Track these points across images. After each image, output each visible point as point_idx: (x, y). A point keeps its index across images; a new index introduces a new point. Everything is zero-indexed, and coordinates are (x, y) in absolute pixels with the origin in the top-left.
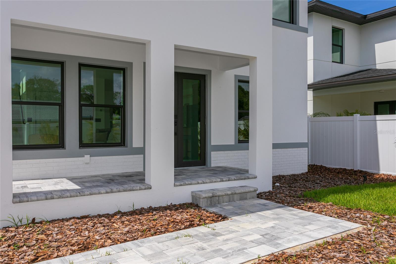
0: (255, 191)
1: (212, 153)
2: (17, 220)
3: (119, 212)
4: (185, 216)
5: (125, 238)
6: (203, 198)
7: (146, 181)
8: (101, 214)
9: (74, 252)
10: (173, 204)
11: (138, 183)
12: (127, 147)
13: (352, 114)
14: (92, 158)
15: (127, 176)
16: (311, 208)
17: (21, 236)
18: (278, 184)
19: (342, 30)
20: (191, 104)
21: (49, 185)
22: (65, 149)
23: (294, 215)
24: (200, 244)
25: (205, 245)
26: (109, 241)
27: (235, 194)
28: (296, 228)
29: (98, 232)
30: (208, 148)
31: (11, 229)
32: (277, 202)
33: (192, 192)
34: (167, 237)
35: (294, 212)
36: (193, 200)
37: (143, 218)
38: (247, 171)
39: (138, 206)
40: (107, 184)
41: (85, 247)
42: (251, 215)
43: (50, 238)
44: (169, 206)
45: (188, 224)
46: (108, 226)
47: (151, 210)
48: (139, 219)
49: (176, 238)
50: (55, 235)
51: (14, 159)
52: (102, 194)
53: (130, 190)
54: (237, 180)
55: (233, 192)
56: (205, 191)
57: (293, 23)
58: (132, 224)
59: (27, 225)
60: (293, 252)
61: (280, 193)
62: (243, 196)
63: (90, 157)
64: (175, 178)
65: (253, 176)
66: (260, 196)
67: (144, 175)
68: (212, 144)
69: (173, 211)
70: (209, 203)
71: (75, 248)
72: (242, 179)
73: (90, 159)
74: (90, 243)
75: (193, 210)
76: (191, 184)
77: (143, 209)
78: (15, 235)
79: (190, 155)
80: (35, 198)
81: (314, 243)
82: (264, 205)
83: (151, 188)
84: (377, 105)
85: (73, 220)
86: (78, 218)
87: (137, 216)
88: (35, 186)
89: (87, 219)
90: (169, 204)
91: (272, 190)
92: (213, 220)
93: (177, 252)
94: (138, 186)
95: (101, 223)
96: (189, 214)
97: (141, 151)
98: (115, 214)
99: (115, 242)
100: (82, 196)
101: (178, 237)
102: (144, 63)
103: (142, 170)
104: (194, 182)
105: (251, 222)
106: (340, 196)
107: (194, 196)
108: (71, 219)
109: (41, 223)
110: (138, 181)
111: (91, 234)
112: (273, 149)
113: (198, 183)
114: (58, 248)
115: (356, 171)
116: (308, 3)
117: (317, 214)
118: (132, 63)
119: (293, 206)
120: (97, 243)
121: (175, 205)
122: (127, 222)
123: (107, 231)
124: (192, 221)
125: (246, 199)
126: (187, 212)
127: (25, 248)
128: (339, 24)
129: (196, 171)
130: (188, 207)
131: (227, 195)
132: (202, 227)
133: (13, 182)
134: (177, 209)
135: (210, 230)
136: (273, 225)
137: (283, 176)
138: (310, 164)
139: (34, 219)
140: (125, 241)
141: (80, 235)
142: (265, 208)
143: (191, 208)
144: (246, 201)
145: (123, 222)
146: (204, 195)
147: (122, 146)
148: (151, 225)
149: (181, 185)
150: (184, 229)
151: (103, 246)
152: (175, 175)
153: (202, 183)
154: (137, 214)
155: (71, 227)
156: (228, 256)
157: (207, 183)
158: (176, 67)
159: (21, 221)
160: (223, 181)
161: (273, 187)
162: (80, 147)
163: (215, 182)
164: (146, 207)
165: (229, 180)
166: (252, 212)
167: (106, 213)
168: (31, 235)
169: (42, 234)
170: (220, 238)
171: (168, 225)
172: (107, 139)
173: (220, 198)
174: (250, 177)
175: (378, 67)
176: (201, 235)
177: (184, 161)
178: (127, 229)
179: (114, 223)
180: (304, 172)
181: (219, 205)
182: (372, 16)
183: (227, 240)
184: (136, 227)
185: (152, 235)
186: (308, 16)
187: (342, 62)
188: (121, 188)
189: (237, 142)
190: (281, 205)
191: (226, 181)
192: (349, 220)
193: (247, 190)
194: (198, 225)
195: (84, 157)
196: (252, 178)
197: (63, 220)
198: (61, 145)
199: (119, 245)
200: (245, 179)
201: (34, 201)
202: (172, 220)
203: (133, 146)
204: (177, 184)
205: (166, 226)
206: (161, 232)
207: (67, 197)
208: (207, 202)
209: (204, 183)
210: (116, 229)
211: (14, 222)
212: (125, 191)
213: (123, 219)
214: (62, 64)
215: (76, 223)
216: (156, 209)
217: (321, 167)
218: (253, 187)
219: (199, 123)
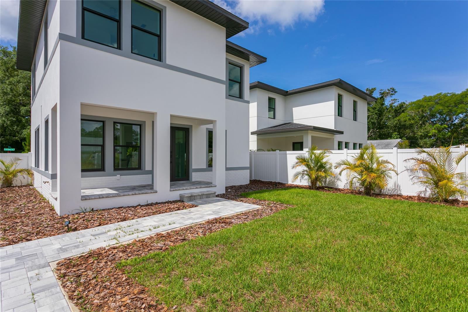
0: (215, 193)
1: (193, 173)
2: (83, 209)
3: (139, 205)
4: (176, 206)
5: (145, 215)
6: (186, 197)
7: (154, 189)
8: (129, 206)
9: (119, 222)
10: (169, 201)
11: (150, 190)
12: (142, 170)
13: (275, 150)
14: (122, 177)
15: (142, 187)
16: (242, 200)
17: (88, 216)
18: (230, 190)
19: (274, 99)
20: (182, 142)
21: (98, 192)
22: (105, 171)
23: (232, 204)
24: (182, 216)
25: (184, 216)
26: (136, 217)
27: (204, 195)
28: (230, 209)
29: (129, 214)
30: (191, 170)
31: (81, 214)
32: (226, 198)
33: (180, 194)
34: (166, 214)
35: (233, 203)
36: (180, 199)
37: (153, 208)
38: (212, 183)
39: (149, 202)
40: (131, 191)
41: (124, 220)
42: (210, 204)
43: (104, 217)
44: (167, 202)
45: (177, 209)
46: (135, 211)
47: (157, 203)
48: (151, 208)
49: (170, 215)
50: (106, 216)
51: (82, 177)
52: (130, 195)
53: (146, 193)
54: (205, 187)
55: (202, 194)
56: (187, 194)
57: (241, 98)
58: (147, 210)
59: (90, 212)
60: (224, 217)
61: (229, 194)
62: (208, 196)
63: (120, 176)
64: (170, 187)
65: (214, 186)
66: (217, 196)
67: (153, 186)
68: (193, 168)
69: (169, 204)
70: (189, 199)
71: (119, 220)
72: (208, 187)
73: (120, 178)
74: (126, 218)
75: (180, 203)
76: (179, 190)
77: (152, 203)
78: (85, 216)
79: (180, 175)
80: (94, 198)
81: (236, 214)
82: (218, 200)
83: (157, 192)
84: (294, 144)
85: (114, 209)
86: (117, 208)
87: (149, 207)
88: (90, 192)
89: (123, 208)
90: (167, 201)
91: (225, 193)
92: (190, 207)
93: (171, 219)
94: (150, 191)
95: (130, 210)
96: (178, 205)
97: (151, 172)
98: (138, 206)
99: (139, 217)
100: (119, 196)
101: (171, 214)
102: (153, 122)
103: (151, 183)
104: (181, 189)
105: (209, 207)
106: (258, 195)
107: (181, 196)
108: (113, 209)
109: (97, 210)
110: (150, 189)
111: (126, 215)
112: (226, 171)
113: (183, 189)
114: (110, 220)
115: (277, 183)
116: (250, 84)
117: (244, 203)
118: (145, 121)
119: (233, 200)
120: (130, 218)
121: (170, 201)
122: (144, 209)
123: (134, 213)
124: (179, 208)
125: (210, 197)
126: (177, 204)
127: (92, 221)
128: (273, 95)
129: (183, 184)
130: (177, 202)
131: (199, 195)
132: (184, 210)
133: (82, 190)
134: (171, 203)
135: (188, 211)
136: (220, 208)
137: (235, 186)
138: (253, 179)
139: (93, 209)
140: (145, 216)
141: (120, 215)
142: (219, 201)
143: (179, 202)
144: (209, 198)
145: (142, 209)
146: (186, 196)
147: (139, 169)
148: (158, 210)
149: (174, 191)
150: (175, 211)
151: (133, 219)
152: (170, 186)
153: (185, 189)
154: (149, 206)
155: (114, 212)
156: (195, 220)
157: (188, 189)
158: (171, 124)
159: (85, 210)
160: (197, 188)
161: (226, 192)
162: (114, 170)
163: (193, 189)
164: (154, 203)
165: (201, 188)
166: (211, 203)
167: (132, 206)
168: (94, 216)
169: (99, 215)
170: (192, 214)
171: (167, 209)
172: (128, 166)
173: (195, 197)
174: (213, 186)
175: (295, 122)
176: (183, 213)
177: (176, 178)
178: (145, 212)
179: (137, 210)
180: (247, 184)
181: (194, 201)
182: (291, 92)
183: (196, 214)
184: (149, 211)
185: (158, 214)
186: (250, 91)
187: (274, 118)
188: (140, 192)
189: (208, 166)
190: (228, 200)
191: (199, 188)
192: (257, 205)
193: (210, 193)
194: (182, 209)
195: (116, 176)
196: (214, 187)
197: (109, 209)
198: (102, 169)
199: (141, 218)
200: (210, 187)
201: (92, 199)
202: (169, 208)
203: (146, 170)
204: (172, 190)
205: (166, 210)
206: (163, 213)
207: (111, 197)
208: (188, 199)
209: (187, 189)
210: (139, 212)
211: (82, 210)
212: (142, 194)
213: (142, 208)
214: (103, 122)
215: (117, 210)
216: (160, 203)
217: (259, 181)
218: (213, 191)
219: (185, 154)
